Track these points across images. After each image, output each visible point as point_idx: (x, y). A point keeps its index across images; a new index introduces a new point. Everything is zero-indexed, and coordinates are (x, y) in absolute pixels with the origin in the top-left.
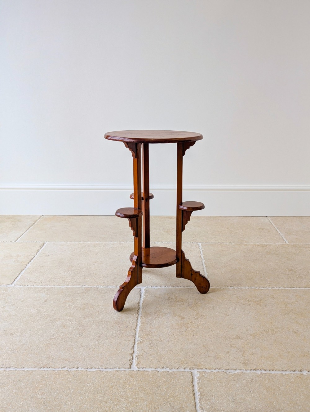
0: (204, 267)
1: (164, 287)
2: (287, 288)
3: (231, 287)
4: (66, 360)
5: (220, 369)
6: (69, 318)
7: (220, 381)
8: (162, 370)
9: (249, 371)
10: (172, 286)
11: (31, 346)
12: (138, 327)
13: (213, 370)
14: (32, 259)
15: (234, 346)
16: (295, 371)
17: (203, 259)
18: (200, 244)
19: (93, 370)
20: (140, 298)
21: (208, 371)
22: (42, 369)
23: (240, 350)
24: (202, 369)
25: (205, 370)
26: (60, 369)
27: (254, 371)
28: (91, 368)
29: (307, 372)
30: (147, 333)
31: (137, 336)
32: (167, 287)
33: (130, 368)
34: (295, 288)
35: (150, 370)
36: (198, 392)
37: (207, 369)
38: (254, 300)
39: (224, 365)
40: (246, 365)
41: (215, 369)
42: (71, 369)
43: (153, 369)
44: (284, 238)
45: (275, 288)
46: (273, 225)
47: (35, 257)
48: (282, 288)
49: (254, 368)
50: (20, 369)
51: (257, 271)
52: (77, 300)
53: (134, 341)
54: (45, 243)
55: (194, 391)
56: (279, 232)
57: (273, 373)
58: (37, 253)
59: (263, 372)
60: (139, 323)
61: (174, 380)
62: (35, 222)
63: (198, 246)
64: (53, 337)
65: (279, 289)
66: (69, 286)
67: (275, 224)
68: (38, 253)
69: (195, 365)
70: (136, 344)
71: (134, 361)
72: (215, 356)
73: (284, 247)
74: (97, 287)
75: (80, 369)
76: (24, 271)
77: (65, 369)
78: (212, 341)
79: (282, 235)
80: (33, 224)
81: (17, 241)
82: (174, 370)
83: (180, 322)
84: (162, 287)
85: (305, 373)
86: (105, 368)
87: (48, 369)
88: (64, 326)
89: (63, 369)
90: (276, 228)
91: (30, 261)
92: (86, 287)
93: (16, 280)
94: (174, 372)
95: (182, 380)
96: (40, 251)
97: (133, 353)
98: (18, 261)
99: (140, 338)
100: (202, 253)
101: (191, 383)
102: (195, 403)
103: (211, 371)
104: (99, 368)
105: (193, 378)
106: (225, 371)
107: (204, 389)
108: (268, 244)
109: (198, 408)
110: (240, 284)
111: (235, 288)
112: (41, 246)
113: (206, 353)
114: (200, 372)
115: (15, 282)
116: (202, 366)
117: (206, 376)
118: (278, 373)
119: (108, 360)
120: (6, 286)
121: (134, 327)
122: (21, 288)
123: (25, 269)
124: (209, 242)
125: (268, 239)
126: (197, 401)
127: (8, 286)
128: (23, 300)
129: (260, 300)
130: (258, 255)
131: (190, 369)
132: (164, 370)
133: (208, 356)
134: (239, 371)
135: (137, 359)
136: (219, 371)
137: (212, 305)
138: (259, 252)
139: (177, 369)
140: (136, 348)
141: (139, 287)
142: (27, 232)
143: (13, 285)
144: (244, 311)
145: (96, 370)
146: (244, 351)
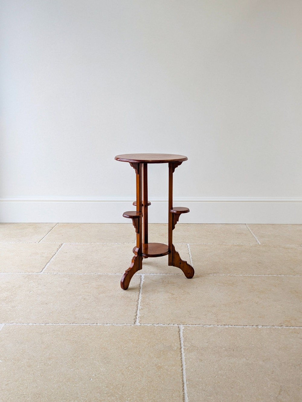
0: (191, 260)
1: (159, 274)
2: (254, 275)
3: (211, 274)
4: (88, 319)
5: (199, 324)
6: (88, 294)
7: (198, 331)
8: (157, 325)
9: (220, 326)
10: (165, 274)
11: (62, 311)
12: (140, 300)
13: (194, 325)
14: (54, 255)
15: (210, 311)
16: (253, 326)
17: (190, 255)
18: (188, 245)
19: (108, 325)
20: (141, 281)
21: (190, 326)
22: (72, 324)
23: (214, 314)
24: (186, 324)
25: (188, 325)
26: (85, 324)
27: (224, 326)
28: (107, 324)
29: (261, 326)
30: (146, 303)
31: (139, 305)
32: (161, 274)
33: (135, 324)
34: (261, 275)
35: (149, 325)
36: (182, 337)
37: (189, 324)
38: (228, 283)
39: (202, 322)
40: (218, 323)
41: (195, 325)
42: (92, 325)
43: (151, 325)
44: (257, 240)
45: (246, 275)
46: (250, 230)
47: (56, 254)
48: (251, 275)
49: (224, 324)
50: (56, 324)
51: (232, 263)
52: (93, 282)
53: (137, 308)
54: (63, 244)
55: (180, 337)
56: (254, 236)
57: (237, 327)
58: (57, 250)
59: (230, 326)
60: (140, 297)
61: (166, 331)
62: (53, 228)
63: (186, 246)
64: (77, 306)
65: (248, 276)
66: (86, 274)
67: (252, 230)
68: (59, 251)
69: (182, 322)
70: (138, 310)
71: (137, 320)
72: (196, 317)
73: (257, 247)
74: (107, 274)
75: (98, 324)
76: (49, 263)
77: (88, 324)
78: (194, 308)
79: (256, 238)
80: (51, 230)
81: (40, 243)
82: (166, 325)
83: (171, 296)
84: (158, 274)
85: (260, 327)
86: (117, 324)
87: (76, 324)
88: (85, 299)
89: (86, 324)
90: (252, 233)
91: (53, 257)
92: (99, 274)
93: (44, 269)
94: (166, 326)
95: (172, 330)
96: (60, 249)
97: (136, 315)
98: (43, 256)
99: (141, 307)
100: (190, 251)
101: (178, 332)
102: (181, 343)
103: (193, 325)
104: (112, 324)
105: (179, 330)
106: (202, 326)
107: (187, 336)
108: (244, 244)
109: (182, 346)
110: (218, 273)
111: (215, 275)
112: (60, 246)
113: (190, 315)
114: (184, 326)
115: (43, 271)
116: (186, 323)
117: (189, 328)
118: (240, 327)
119: (118, 319)
120: (36, 273)
121: (136, 300)
122: (48, 275)
123: (50, 262)
124: (196, 243)
125: (244, 241)
126: (182, 342)
127: (38, 273)
128: (52, 283)
129: (233, 283)
130: (235, 252)
131: (178, 325)
132: (159, 325)
133: (191, 317)
134: (213, 326)
135: (139, 319)
136: (198, 326)
137: (195, 286)
138: (236, 250)
139: (168, 324)
140: (138, 312)
141: (140, 274)
142: (47, 235)
143: (42, 273)
144: (220, 290)
145: (110, 325)
146: (217, 314)
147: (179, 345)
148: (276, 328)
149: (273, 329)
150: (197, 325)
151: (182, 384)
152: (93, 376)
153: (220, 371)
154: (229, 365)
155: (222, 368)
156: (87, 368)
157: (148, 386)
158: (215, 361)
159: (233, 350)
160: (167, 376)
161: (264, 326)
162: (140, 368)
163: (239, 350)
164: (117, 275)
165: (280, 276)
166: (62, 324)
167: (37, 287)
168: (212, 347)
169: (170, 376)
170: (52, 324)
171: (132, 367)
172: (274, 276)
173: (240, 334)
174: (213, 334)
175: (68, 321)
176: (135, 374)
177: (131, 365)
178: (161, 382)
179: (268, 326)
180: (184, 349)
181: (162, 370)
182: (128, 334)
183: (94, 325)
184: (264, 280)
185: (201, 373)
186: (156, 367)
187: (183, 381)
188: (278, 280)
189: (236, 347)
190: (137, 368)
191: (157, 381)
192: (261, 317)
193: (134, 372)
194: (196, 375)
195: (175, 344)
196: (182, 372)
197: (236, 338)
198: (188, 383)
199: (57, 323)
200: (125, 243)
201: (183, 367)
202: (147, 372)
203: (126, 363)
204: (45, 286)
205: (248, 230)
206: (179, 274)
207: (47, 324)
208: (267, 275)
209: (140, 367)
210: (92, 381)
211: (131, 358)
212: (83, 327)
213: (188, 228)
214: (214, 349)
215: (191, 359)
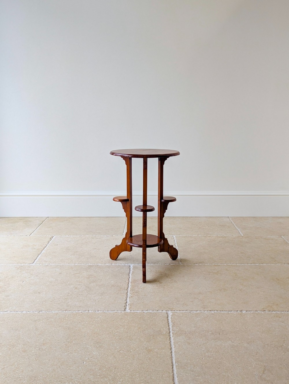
2: (238, 264)
3: (197, 264)
4: (80, 307)
5: (186, 311)
6: (79, 283)
7: (186, 317)
9: (206, 312)
10: (153, 264)
11: (54, 300)
12: (129, 289)
13: (182, 311)
14: (45, 247)
15: (197, 298)
16: (237, 311)
17: (177, 246)
18: (174, 236)
19: (99, 312)
20: (130, 271)
21: (178, 312)
22: (64, 312)
23: (201, 300)
24: (174, 311)
25: (176, 311)
26: (77, 312)
27: (210, 312)
28: (98, 311)
29: (245, 312)
30: (136, 291)
32: (149, 264)
33: (125, 311)
34: (244, 264)
35: (139, 312)
36: (171, 323)
38: (213, 272)
39: (189, 309)
40: (204, 308)
41: (183, 311)
42: (84, 312)
43: (141, 311)
44: (240, 232)
45: (230, 264)
46: (233, 223)
47: (47, 246)
48: (234, 264)
49: (210, 310)
50: (49, 312)
51: (217, 253)
52: (84, 272)
53: (127, 296)
54: (53, 237)
55: (168, 322)
56: (237, 228)
57: (222, 312)
58: (48, 243)
59: (215, 312)
60: (129, 286)
61: (155, 317)
62: (43, 222)
63: (173, 238)
64: (69, 295)
65: (232, 265)
66: (76, 264)
67: (235, 222)
68: (49, 243)
69: (170, 309)
70: (128, 298)
71: (127, 307)
72: (183, 304)
73: (239, 238)
74: (97, 264)
75: (90, 311)
76: (40, 255)
77: (80, 312)
78: (181, 296)
79: (239, 230)
80: (41, 223)
81: (31, 236)
83: (159, 285)
85: (244, 312)
86: (108, 311)
87: (68, 312)
88: (76, 288)
89: (79, 312)
90: (234, 225)
91: (44, 249)
92: (89, 264)
93: (36, 261)
94: (155, 312)
95: (160, 316)
96: (51, 242)
97: (126, 302)
98: (35, 249)
99: (130, 295)
100: (176, 242)
101: (166, 318)
102: (169, 328)
103: (180, 312)
104: (103, 311)
105: (168, 316)
106: (189, 311)
107: (176, 321)
108: (227, 236)
109: (171, 330)
110: (204, 262)
111: (200, 264)
112: (50, 238)
113: (177, 302)
114: (172, 312)
115: (35, 262)
116: (175, 309)
117: (177, 314)
118: (226, 312)
119: (109, 307)
120: (29, 265)
121: (126, 288)
122: (40, 266)
123: (41, 253)
124: (181, 235)
125: (227, 233)
126: (171, 327)
127: (30, 264)
128: (44, 273)
129: (218, 272)
130: (219, 243)
131: (166, 311)
132: (148, 311)
133: (179, 304)
134: (200, 311)
135: (129, 306)
136: (186, 312)
137: (182, 275)
138: (219, 241)
139: (157, 311)
140: (128, 300)
141: (128, 265)
142: (38, 229)
143: (34, 264)
144: (205, 278)
145: (101, 312)
146: (204, 301)
147: (168, 330)
148: (259, 313)
149: (256, 314)
150: (184, 311)
151: (172, 365)
152: (87, 360)
153: (207, 353)
154: (216, 348)
155: (209, 350)
156: (80, 352)
157: (140, 368)
158: (203, 344)
159: (219, 334)
160: (157, 359)
161: (248, 311)
162: (131, 352)
163: (224, 333)
164: (107, 265)
165: (262, 265)
166: (55, 312)
167: (30, 278)
168: (199, 332)
169: (159, 358)
170: (45, 312)
171: (123, 351)
172: (257, 265)
173: (226, 319)
174: (199, 319)
175: (61, 308)
176: (126, 356)
177: (122, 348)
178: (152, 364)
179: (252, 311)
180: (173, 333)
181: (152, 353)
182: (119, 320)
183: (86, 312)
184: (247, 269)
185: (189, 355)
186: (146, 350)
187: (172, 363)
188: (260, 268)
189: (222, 331)
190: (128, 351)
191: (147, 363)
192: (245, 303)
193: (126, 355)
194: (184, 357)
195: (164, 329)
196: (171, 355)
197: (222, 323)
198: (177, 365)
199: (50, 310)
200: (114, 236)
201: (172, 350)
202: (138, 355)
203: (117, 347)
204: (37, 276)
205: (231, 222)
206: (166, 264)
207: (40, 312)
208: (250, 264)
209: (131, 350)
210: (85, 364)
211: (122, 342)
212: (75, 315)
213: (174, 221)
214: (201, 333)
215: (179, 343)
